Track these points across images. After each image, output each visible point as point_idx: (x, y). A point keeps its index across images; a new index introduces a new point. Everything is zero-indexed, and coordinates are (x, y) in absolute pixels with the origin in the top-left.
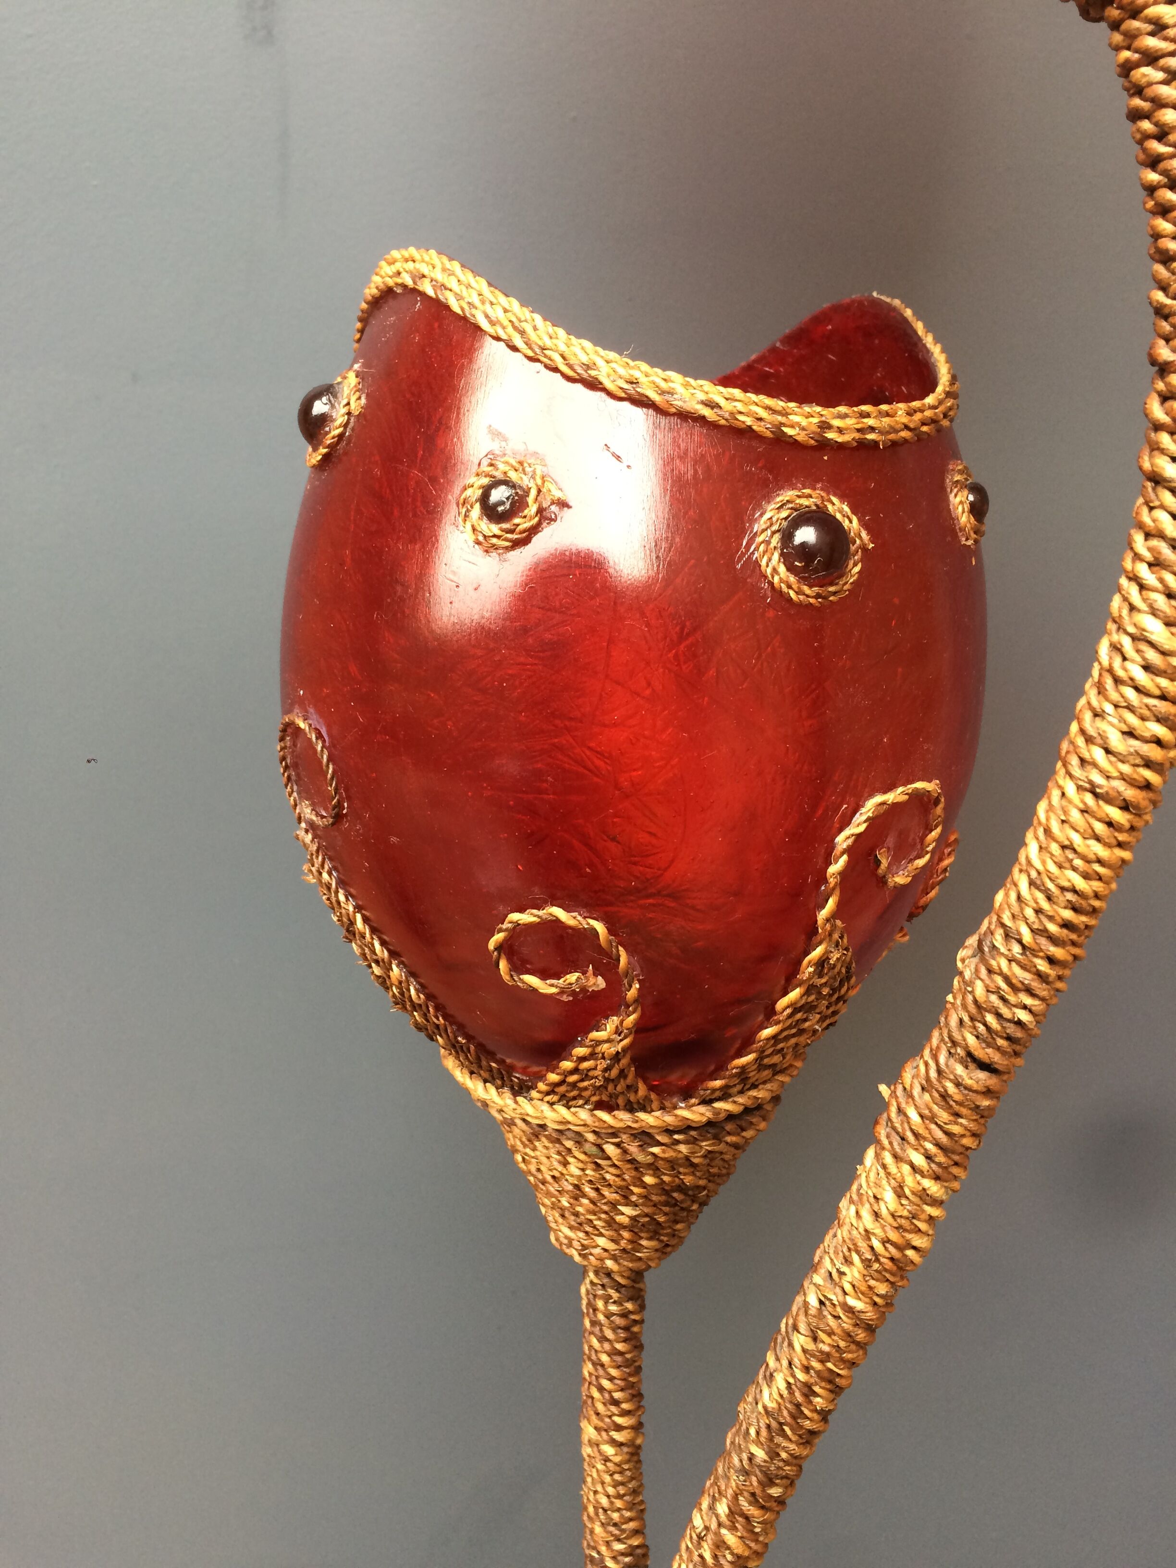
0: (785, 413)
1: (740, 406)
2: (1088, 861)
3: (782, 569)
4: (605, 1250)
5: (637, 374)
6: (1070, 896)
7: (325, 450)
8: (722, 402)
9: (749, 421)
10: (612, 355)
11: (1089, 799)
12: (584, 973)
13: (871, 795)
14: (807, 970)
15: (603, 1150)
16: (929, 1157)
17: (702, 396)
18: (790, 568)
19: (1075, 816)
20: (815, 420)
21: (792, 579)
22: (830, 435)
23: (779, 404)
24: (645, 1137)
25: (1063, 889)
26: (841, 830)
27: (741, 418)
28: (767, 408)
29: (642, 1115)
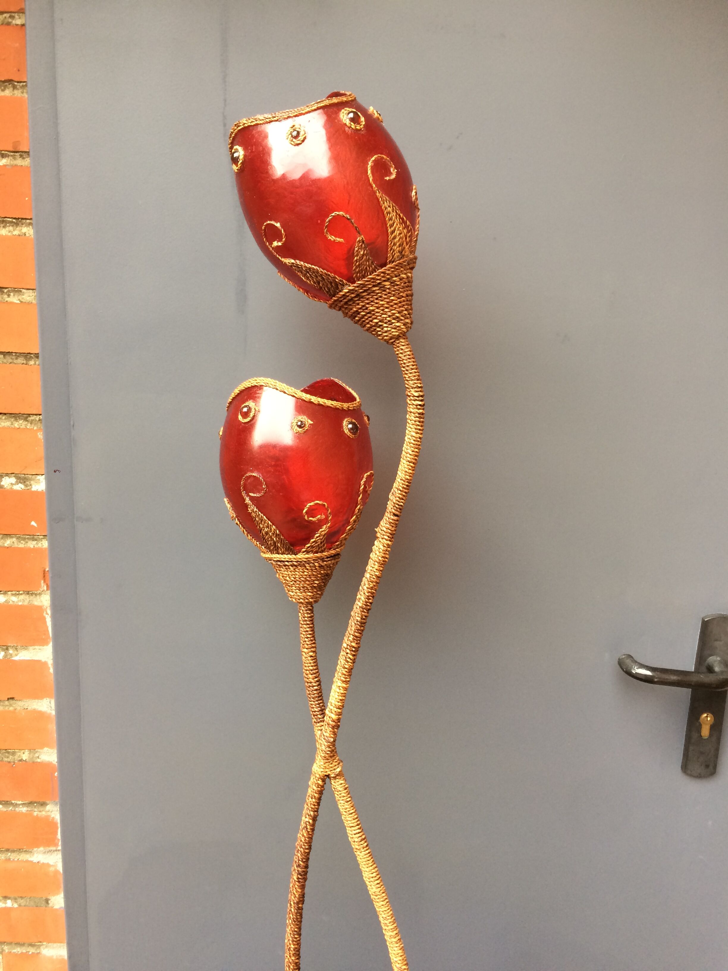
0: (343, 405)
1: (337, 405)
2: (409, 474)
3: (349, 432)
4: (310, 596)
5: (319, 400)
6: (407, 480)
7: (251, 419)
8: (334, 404)
9: (338, 407)
10: (314, 397)
11: (408, 463)
12: (321, 515)
13: (365, 474)
14: (357, 511)
15: (314, 565)
16: (389, 537)
17: (330, 403)
18: (351, 432)
19: (406, 466)
20: (347, 406)
21: (351, 434)
22: (350, 408)
23: (342, 404)
24: (323, 560)
25: (406, 479)
26: (361, 481)
27: (337, 406)
28: (341, 404)
29: (323, 553)
